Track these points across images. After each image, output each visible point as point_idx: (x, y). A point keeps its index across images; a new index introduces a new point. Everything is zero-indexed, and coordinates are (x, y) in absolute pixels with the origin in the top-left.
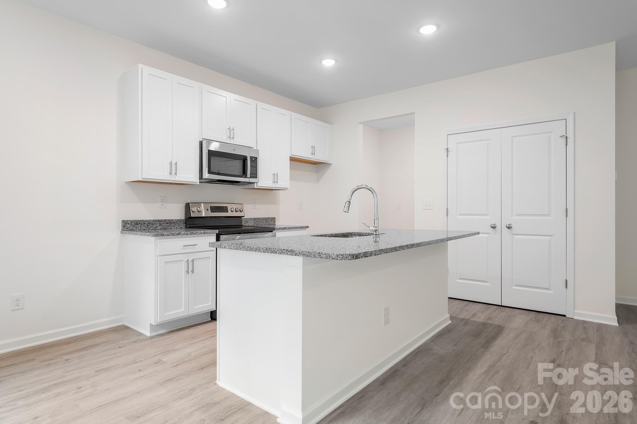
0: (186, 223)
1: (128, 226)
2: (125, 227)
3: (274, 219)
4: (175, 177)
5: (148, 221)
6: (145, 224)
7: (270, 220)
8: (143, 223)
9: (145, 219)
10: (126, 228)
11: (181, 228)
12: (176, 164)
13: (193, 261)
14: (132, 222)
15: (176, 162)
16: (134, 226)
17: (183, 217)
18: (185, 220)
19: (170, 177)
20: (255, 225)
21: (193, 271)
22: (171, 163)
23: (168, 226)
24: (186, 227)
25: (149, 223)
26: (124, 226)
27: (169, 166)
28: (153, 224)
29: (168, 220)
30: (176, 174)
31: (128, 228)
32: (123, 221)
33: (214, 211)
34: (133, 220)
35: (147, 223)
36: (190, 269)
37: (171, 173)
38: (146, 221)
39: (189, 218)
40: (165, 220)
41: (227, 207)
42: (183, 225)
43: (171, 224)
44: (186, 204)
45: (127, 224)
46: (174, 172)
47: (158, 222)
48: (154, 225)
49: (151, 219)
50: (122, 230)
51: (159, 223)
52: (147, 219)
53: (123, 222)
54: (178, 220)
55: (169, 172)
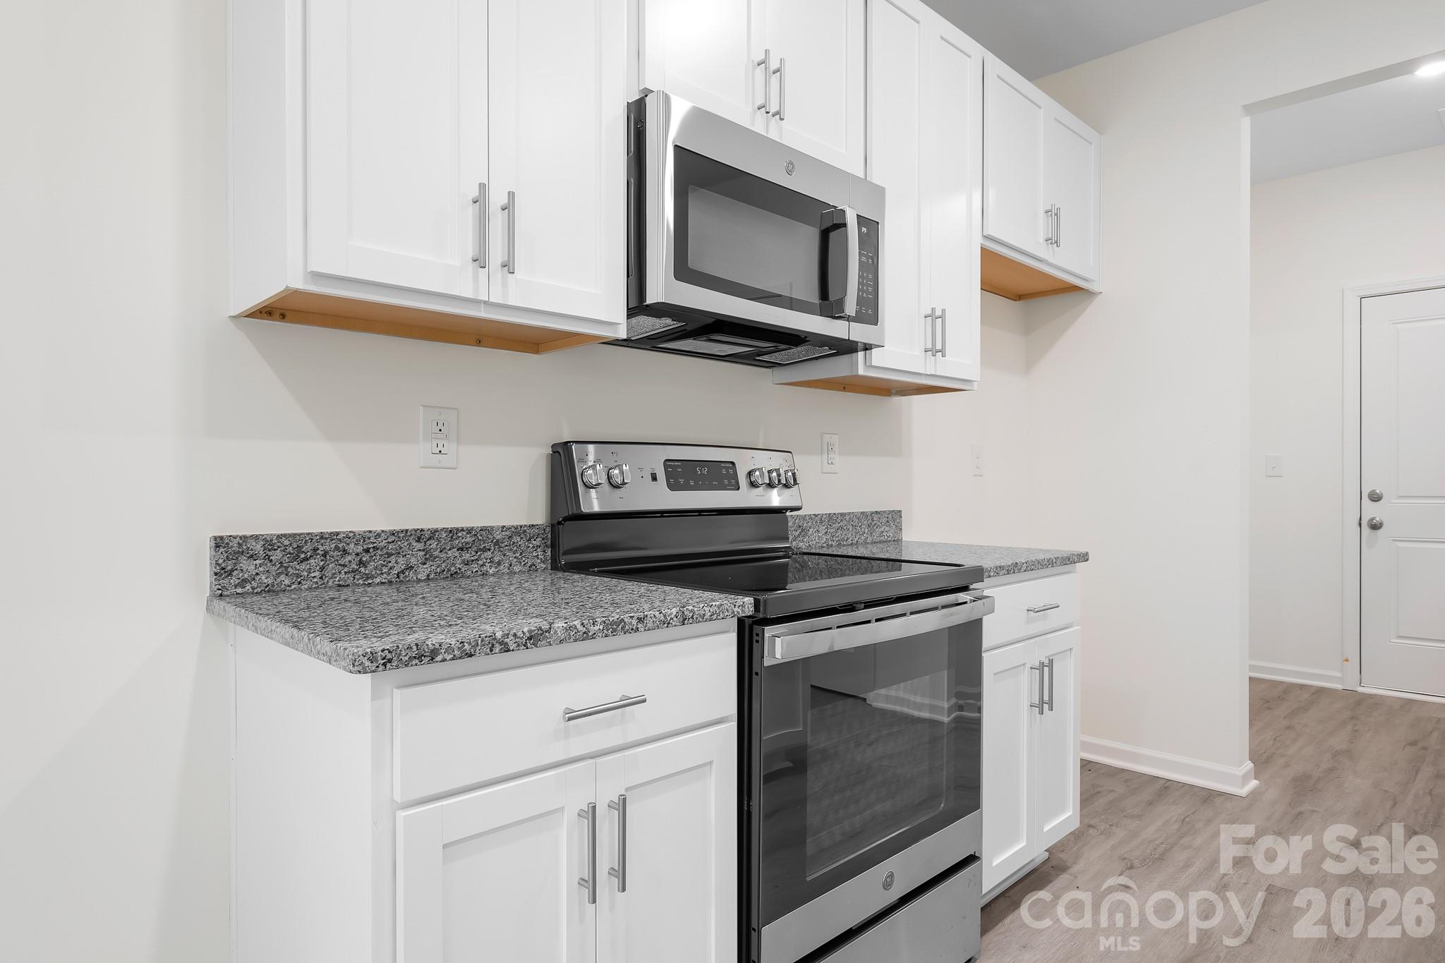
0: (554, 546)
1: (248, 566)
2: (230, 573)
3: (894, 517)
4: (505, 284)
5: (364, 537)
6: (345, 552)
7: (884, 520)
8: (337, 548)
9: (343, 527)
10: (234, 581)
11: (532, 568)
12: (508, 208)
13: (622, 805)
14: (270, 544)
15: (511, 195)
16: (285, 570)
17: (539, 516)
18: (548, 529)
19: (476, 279)
20: (829, 546)
21: (621, 874)
22: (480, 201)
23: (467, 563)
24: (555, 566)
25: (367, 551)
26: (221, 573)
27: (471, 212)
28: (390, 555)
29: (469, 531)
30: (508, 266)
31: (245, 581)
32: (219, 543)
33: (682, 481)
34: (279, 537)
35: (360, 549)
36: (606, 860)
37: (480, 261)
38: (351, 536)
39: (566, 519)
40: (453, 533)
41: (733, 463)
42: (541, 556)
43: (485, 550)
44: (553, 446)
45: (243, 559)
46: (496, 254)
47: (419, 540)
48: (393, 559)
49: (379, 529)
50: (213, 595)
51: (420, 546)
52: (359, 528)
53: (217, 546)
54: (518, 531)
55: (470, 252)
